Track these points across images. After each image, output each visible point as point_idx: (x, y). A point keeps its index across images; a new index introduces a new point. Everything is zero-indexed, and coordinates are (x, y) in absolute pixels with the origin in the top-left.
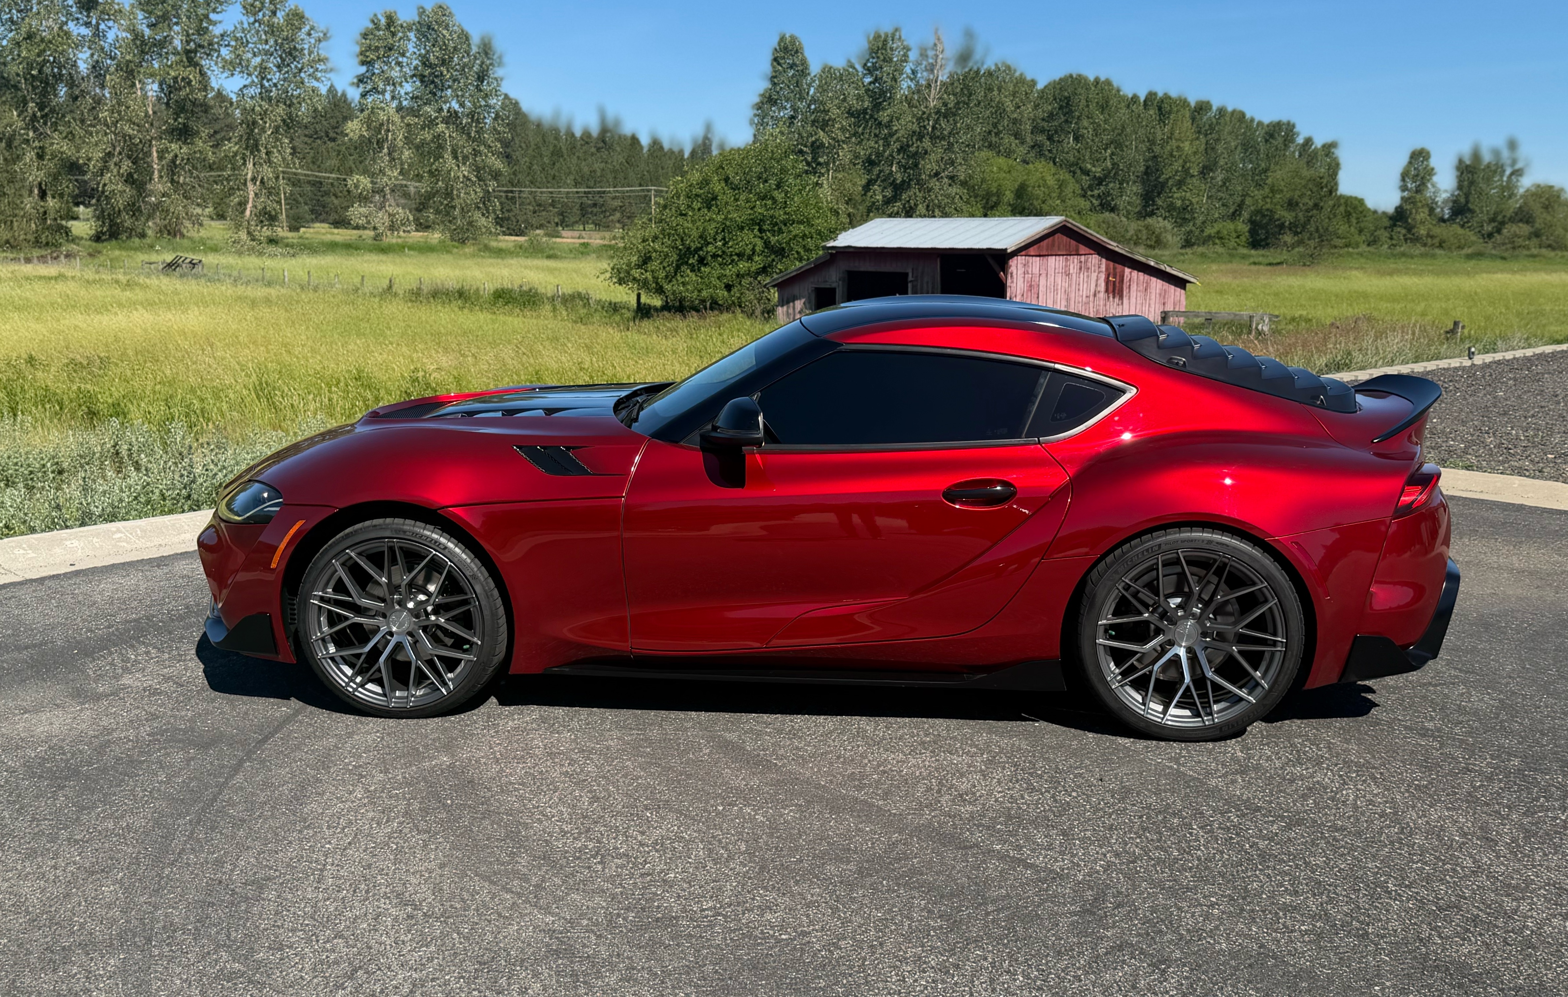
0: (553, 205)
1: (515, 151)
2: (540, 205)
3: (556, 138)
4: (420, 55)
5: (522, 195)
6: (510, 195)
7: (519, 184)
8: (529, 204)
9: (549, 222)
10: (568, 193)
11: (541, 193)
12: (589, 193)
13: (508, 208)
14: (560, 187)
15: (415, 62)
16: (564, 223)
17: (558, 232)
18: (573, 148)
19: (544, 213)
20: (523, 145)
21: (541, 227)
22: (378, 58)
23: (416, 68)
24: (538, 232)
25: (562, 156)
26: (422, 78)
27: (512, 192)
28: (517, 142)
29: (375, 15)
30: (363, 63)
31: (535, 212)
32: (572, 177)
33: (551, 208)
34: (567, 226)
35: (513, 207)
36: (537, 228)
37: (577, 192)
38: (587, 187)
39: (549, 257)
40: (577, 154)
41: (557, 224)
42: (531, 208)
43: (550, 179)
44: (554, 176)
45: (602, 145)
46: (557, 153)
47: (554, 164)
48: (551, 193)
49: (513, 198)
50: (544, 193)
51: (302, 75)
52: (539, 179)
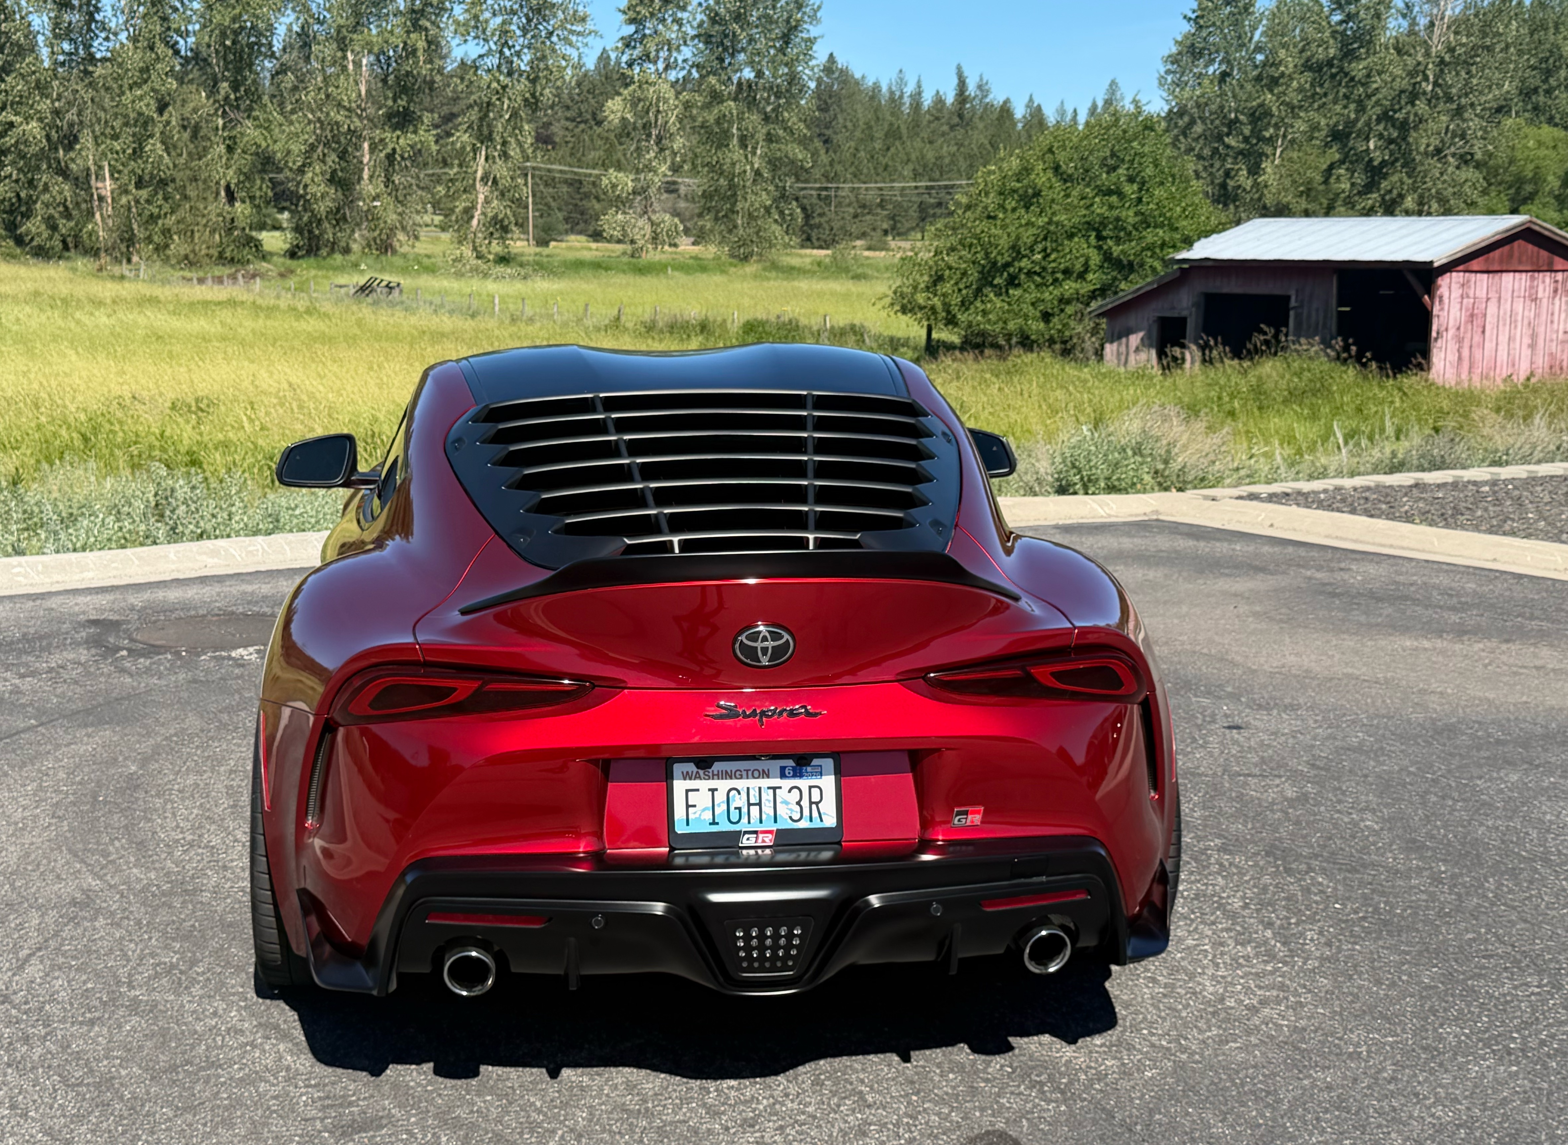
0: (881, 205)
1: (835, 133)
2: (864, 206)
3: (896, 114)
4: (707, 8)
5: (840, 193)
6: (824, 193)
7: (836, 178)
8: (849, 205)
9: (874, 229)
10: (903, 188)
11: (867, 189)
12: (932, 187)
13: (819, 211)
14: (893, 181)
15: (700, 17)
16: (896, 230)
17: (885, 243)
18: (915, 127)
19: (868, 217)
20: (849, 125)
21: (863, 235)
22: (652, 15)
23: (700, 25)
24: (859, 243)
25: (900, 138)
26: (707, 38)
27: (826, 189)
28: (841, 120)
30: (632, 21)
31: (856, 216)
32: (911, 166)
33: (879, 211)
34: (899, 234)
35: (826, 210)
36: (858, 238)
37: (916, 188)
38: (930, 180)
39: (857, 277)
40: (921, 135)
41: (886, 232)
42: (851, 210)
43: (880, 170)
44: (887, 166)
45: (956, 120)
46: (893, 134)
47: (888, 149)
48: (881, 189)
49: (828, 197)
50: (870, 190)
51: (554, 39)
52: (865, 171)
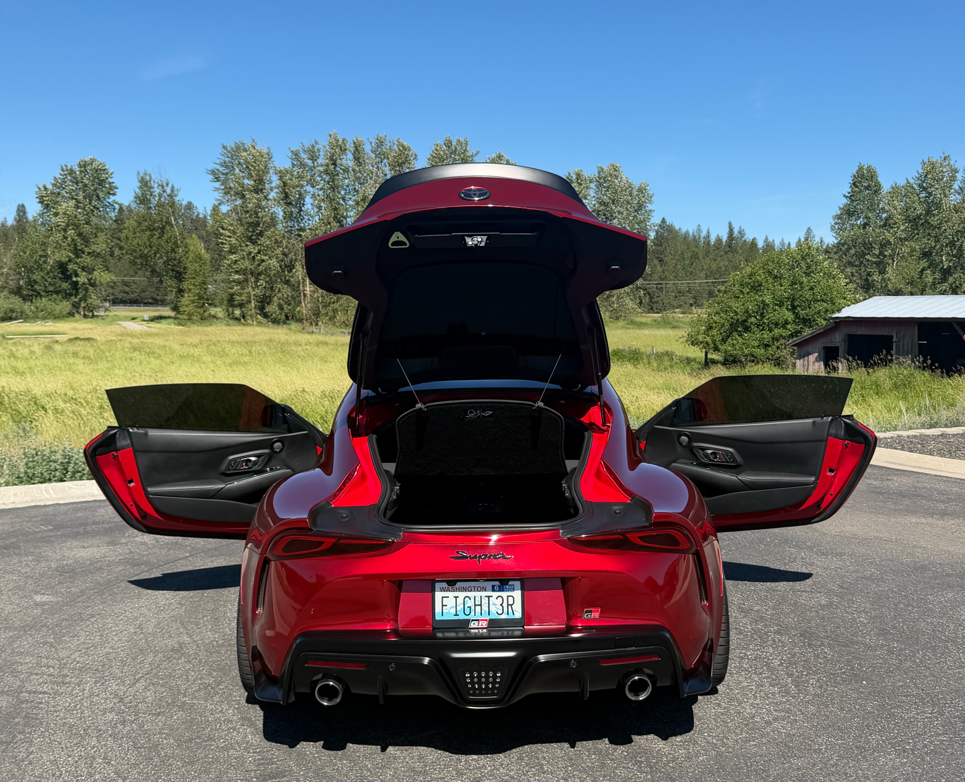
0: (689, 292)
1: (665, 256)
2: (680, 292)
3: (696, 247)
4: (597, 198)
5: (667, 286)
6: (659, 286)
7: (665, 278)
8: (672, 292)
9: (686, 304)
10: (700, 283)
11: (681, 284)
12: (716, 282)
13: (657, 295)
14: (695, 280)
15: (594, 202)
16: (697, 303)
17: (691, 310)
18: (707, 254)
19: (682, 298)
20: (673, 252)
21: (680, 306)
24: (677, 310)
25: (698, 258)
27: (660, 284)
28: (668, 250)
29: (569, 174)
31: (676, 297)
32: (704, 272)
33: (688, 294)
34: (698, 306)
35: (661, 294)
36: (677, 308)
37: (707, 283)
38: (714, 279)
39: (674, 327)
40: (710, 256)
41: (691, 305)
42: (674, 294)
43: (688, 274)
44: (692, 272)
45: (728, 249)
46: (695, 256)
47: (692, 264)
48: (689, 283)
49: (661, 288)
50: (683, 284)
52: (680, 275)
